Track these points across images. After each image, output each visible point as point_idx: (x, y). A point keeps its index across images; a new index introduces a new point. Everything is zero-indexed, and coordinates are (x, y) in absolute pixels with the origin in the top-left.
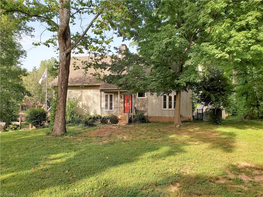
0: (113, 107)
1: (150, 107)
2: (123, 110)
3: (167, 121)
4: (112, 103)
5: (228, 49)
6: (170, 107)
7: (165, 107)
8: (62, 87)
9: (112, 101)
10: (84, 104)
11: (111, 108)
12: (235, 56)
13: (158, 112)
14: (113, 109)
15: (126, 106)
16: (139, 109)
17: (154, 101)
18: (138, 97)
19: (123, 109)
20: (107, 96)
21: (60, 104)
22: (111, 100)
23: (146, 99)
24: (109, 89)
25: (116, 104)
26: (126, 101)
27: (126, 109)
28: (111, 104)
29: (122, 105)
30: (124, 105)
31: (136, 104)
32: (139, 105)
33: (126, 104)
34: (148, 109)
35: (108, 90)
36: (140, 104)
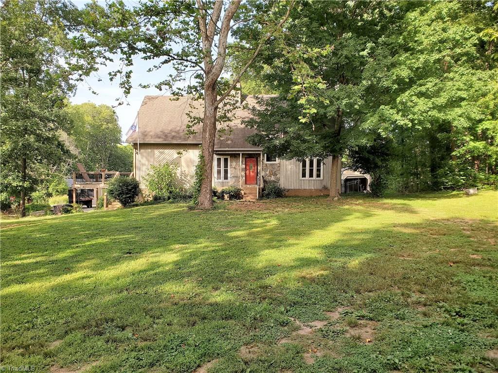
0: (229, 175)
1: (283, 176)
2: (244, 181)
3: (307, 194)
4: (227, 170)
5: (411, 116)
6: (311, 175)
7: (304, 175)
8: (210, 151)
9: (227, 167)
10: (183, 172)
11: (226, 178)
12: (416, 124)
13: (294, 182)
14: (229, 178)
15: (247, 174)
16: (268, 179)
17: (289, 167)
18: (267, 161)
19: (244, 178)
20: (219, 160)
21: (208, 171)
22: (226, 165)
23: (278, 165)
24: (227, 149)
25: (234, 171)
26: (248, 168)
27: (248, 179)
28: (226, 172)
29: (243, 174)
30: (246, 174)
31: (263, 171)
32: (268, 173)
33: (248, 172)
34: (281, 179)
35: (225, 151)
36: (270, 172)
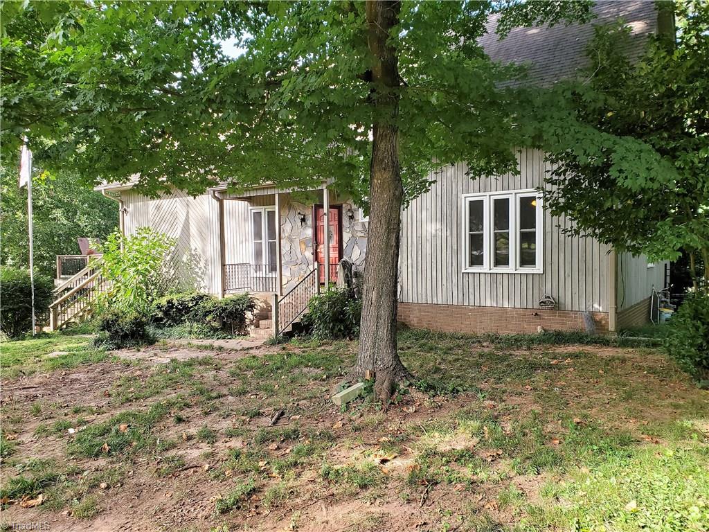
1: (410, 261)
4: (275, 243)
6: (501, 260)
7: (476, 260)
9: (275, 238)
11: (273, 267)
13: (444, 282)
15: (321, 255)
19: (311, 267)
20: (258, 218)
25: (288, 247)
26: (321, 236)
28: (273, 250)
29: (308, 254)
30: (315, 254)
31: (356, 247)
32: (366, 250)
33: (322, 250)
34: (404, 272)
